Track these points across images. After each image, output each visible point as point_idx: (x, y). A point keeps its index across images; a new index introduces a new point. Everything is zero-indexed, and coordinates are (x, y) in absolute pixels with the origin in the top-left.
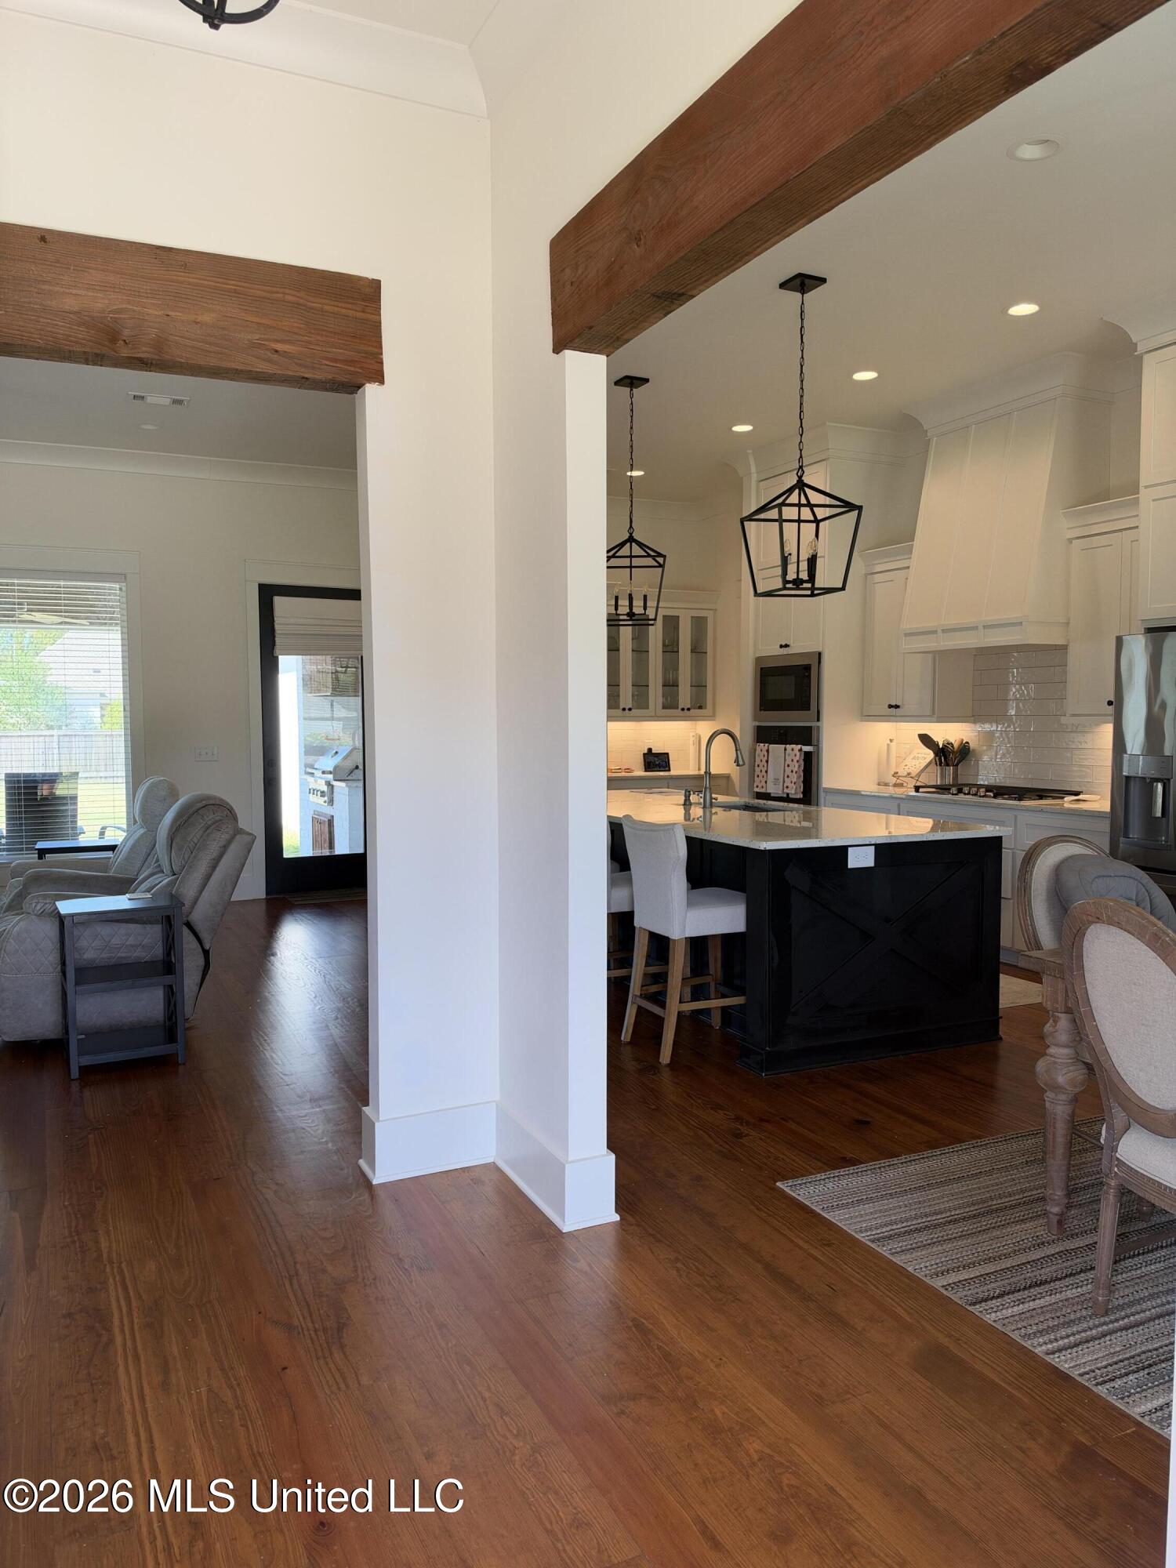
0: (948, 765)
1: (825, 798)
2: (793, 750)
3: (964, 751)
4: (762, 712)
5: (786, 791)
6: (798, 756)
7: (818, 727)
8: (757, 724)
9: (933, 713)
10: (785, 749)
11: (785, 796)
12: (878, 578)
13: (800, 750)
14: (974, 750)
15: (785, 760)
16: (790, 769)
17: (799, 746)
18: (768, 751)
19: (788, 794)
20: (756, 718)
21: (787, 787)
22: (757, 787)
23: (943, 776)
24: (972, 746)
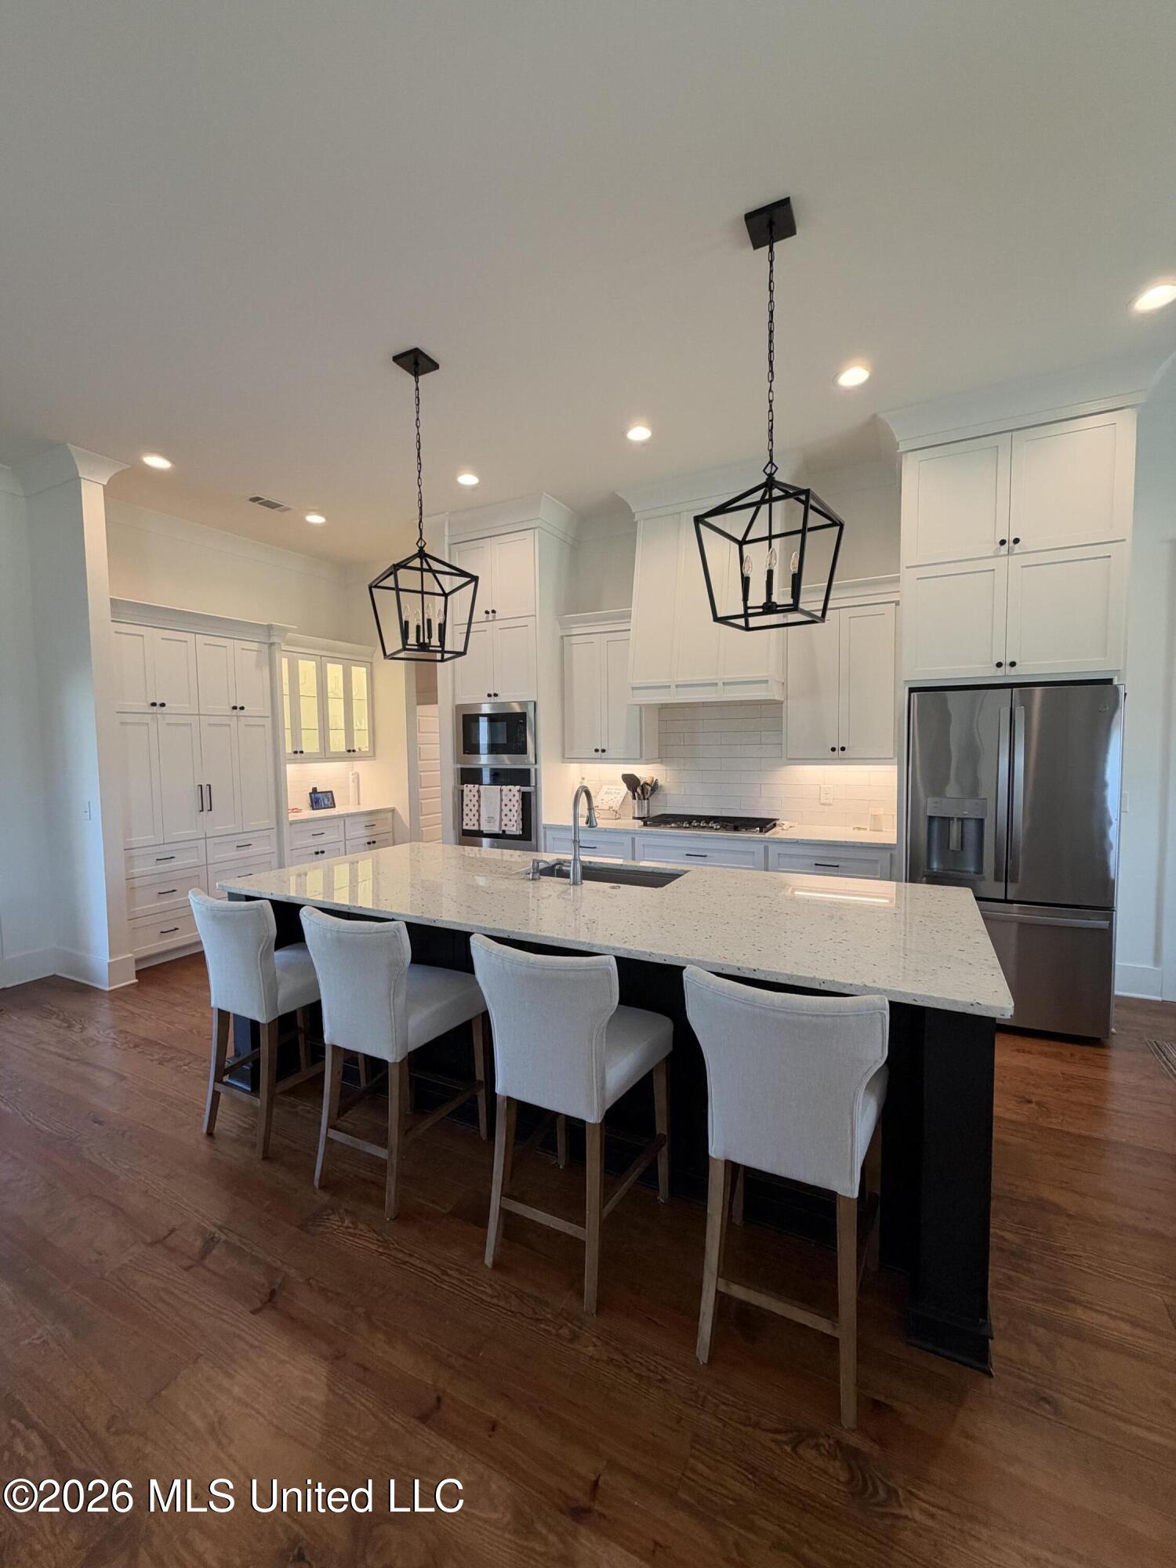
0: (644, 799)
1: (545, 834)
2: (510, 790)
3: (655, 787)
4: (466, 755)
5: (504, 828)
6: (518, 797)
7: (536, 770)
8: (459, 766)
9: (641, 757)
10: (501, 791)
11: (501, 832)
12: (574, 640)
13: (519, 791)
14: (661, 786)
15: (502, 800)
16: (508, 808)
17: (518, 787)
18: (478, 791)
19: (504, 831)
20: (457, 760)
21: (506, 825)
22: (467, 825)
23: (641, 807)
24: (660, 783)
